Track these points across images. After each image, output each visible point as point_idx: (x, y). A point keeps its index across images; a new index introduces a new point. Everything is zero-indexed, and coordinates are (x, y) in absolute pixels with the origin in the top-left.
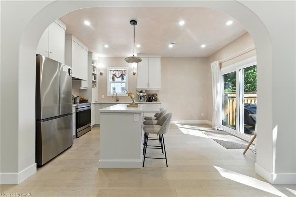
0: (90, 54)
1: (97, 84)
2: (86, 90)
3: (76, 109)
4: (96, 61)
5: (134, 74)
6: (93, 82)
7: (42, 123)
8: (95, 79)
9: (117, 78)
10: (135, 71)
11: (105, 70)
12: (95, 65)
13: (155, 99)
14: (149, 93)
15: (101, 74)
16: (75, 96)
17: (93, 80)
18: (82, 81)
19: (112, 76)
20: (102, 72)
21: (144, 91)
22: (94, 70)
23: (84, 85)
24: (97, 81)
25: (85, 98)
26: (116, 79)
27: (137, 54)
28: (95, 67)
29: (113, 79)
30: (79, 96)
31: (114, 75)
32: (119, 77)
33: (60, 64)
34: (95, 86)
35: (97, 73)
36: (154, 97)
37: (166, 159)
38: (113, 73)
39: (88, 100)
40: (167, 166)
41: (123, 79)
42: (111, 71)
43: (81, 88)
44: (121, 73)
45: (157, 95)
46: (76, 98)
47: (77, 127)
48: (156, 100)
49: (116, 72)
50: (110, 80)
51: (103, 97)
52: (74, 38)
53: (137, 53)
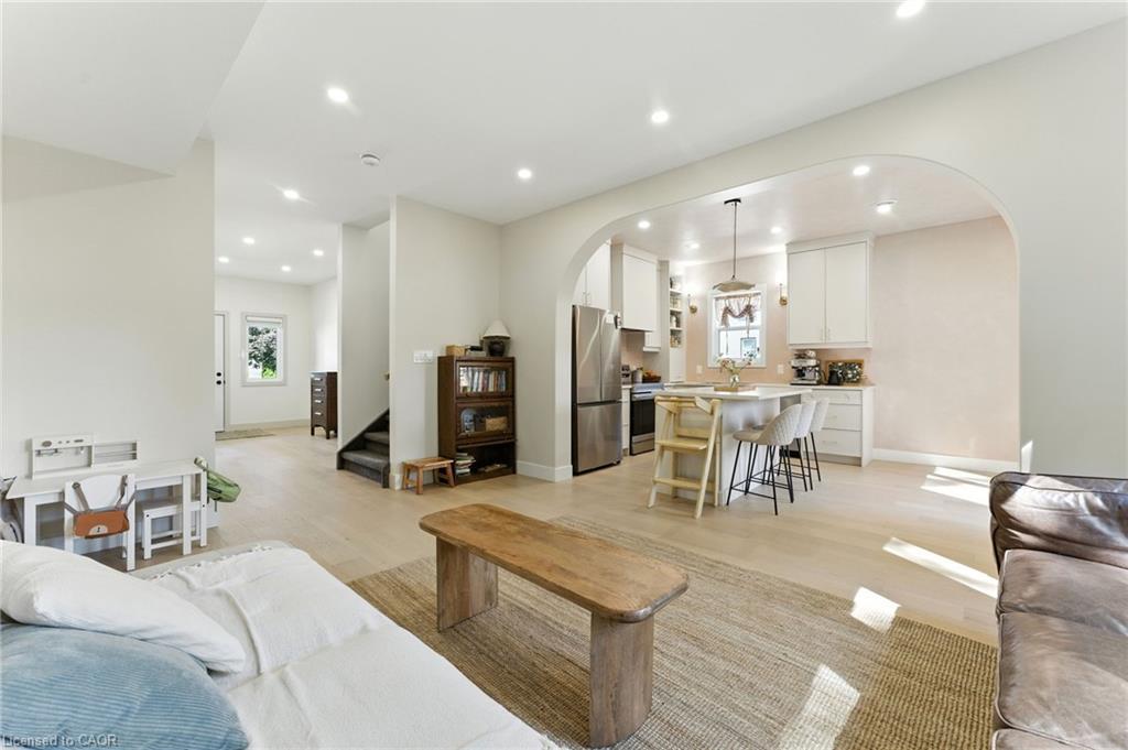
0: (663, 266)
1: (684, 337)
2: (656, 353)
3: (631, 394)
4: (679, 278)
5: (783, 302)
6: (673, 332)
7: (579, 409)
8: (678, 326)
9: (734, 316)
10: (785, 295)
11: (704, 299)
12: (676, 289)
13: (853, 377)
14: (834, 359)
15: (693, 310)
16: (633, 368)
17: (674, 327)
18: (647, 334)
19: (721, 312)
20: (694, 303)
21: (813, 354)
22: (674, 303)
23: (651, 343)
24: (683, 328)
25: (655, 373)
26: (732, 321)
27: (787, 245)
28: (679, 294)
29: (724, 321)
30: (641, 369)
31: (728, 311)
32: (741, 315)
33: (602, 312)
34: (679, 342)
35: (682, 307)
36: (851, 369)
37: (775, 498)
38: (723, 304)
39: (660, 378)
40: (776, 514)
41: (752, 320)
42: (717, 299)
43: (645, 349)
44: (746, 303)
45: (860, 365)
46: (635, 372)
47: (633, 433)
48: (857, 380)
49: (732, 300)
50: (716, 323)
51: (699, 369)
52: (625, 249)
53: (786, 242)
